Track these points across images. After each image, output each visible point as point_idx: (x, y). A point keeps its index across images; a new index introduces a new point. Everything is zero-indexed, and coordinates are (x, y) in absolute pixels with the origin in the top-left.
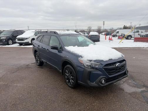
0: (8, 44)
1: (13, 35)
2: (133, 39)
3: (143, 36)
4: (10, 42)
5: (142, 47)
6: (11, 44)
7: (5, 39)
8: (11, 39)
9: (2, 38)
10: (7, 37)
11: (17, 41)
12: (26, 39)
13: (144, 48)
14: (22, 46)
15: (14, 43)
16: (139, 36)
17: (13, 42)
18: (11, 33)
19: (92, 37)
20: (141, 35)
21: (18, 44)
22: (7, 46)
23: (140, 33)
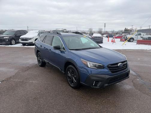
0: (11, 44)
1: (16, 35)
2: (136, 41)
3: (145, 39)
4: (13, 42)
5: (145, 49)
6: (14, 44)
7: (8, 39)
8: (13, 39)
9: (5, 38)
10: (10, 36)
11: (20, 41)
12: (30, 39)
13: (147, 50)
14: (26, 46)
15: (17, 43)
16: (142, 39)
17: (15, 42)
18: (14, 33)
19: (96, 38)
20: (143, 38)
21: (22, 45)
22: (10, 46)
23: (142, 36)
